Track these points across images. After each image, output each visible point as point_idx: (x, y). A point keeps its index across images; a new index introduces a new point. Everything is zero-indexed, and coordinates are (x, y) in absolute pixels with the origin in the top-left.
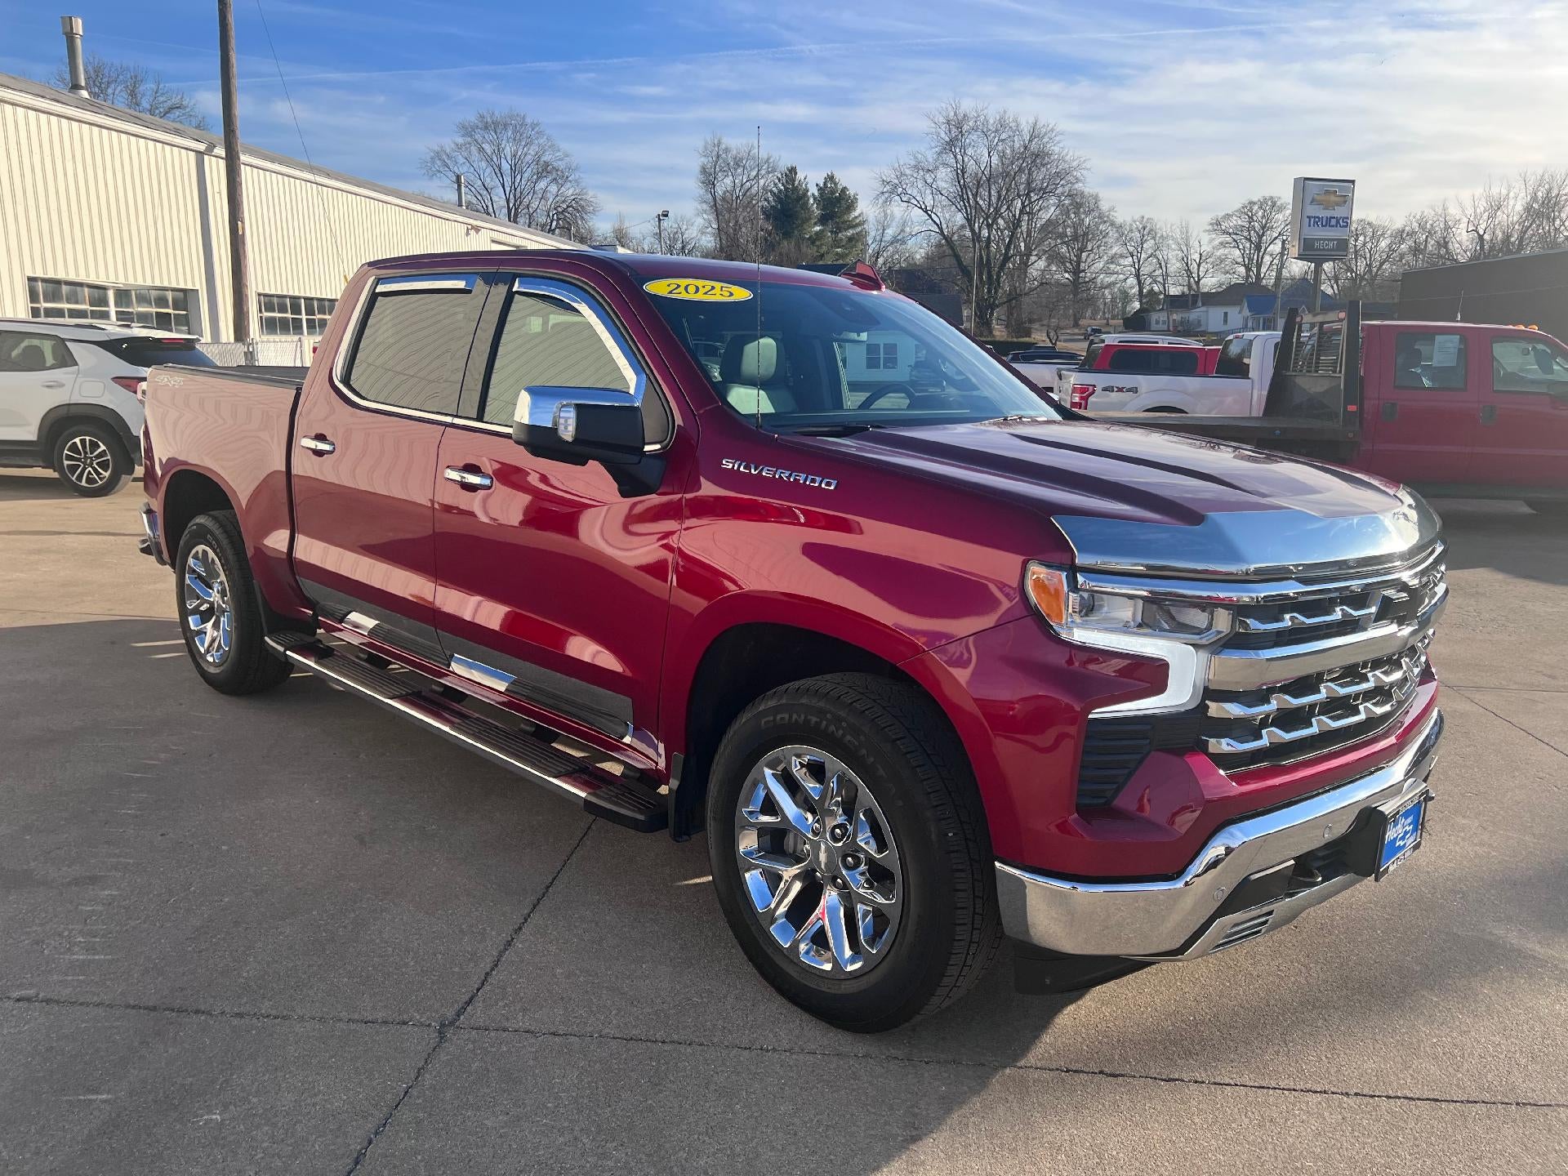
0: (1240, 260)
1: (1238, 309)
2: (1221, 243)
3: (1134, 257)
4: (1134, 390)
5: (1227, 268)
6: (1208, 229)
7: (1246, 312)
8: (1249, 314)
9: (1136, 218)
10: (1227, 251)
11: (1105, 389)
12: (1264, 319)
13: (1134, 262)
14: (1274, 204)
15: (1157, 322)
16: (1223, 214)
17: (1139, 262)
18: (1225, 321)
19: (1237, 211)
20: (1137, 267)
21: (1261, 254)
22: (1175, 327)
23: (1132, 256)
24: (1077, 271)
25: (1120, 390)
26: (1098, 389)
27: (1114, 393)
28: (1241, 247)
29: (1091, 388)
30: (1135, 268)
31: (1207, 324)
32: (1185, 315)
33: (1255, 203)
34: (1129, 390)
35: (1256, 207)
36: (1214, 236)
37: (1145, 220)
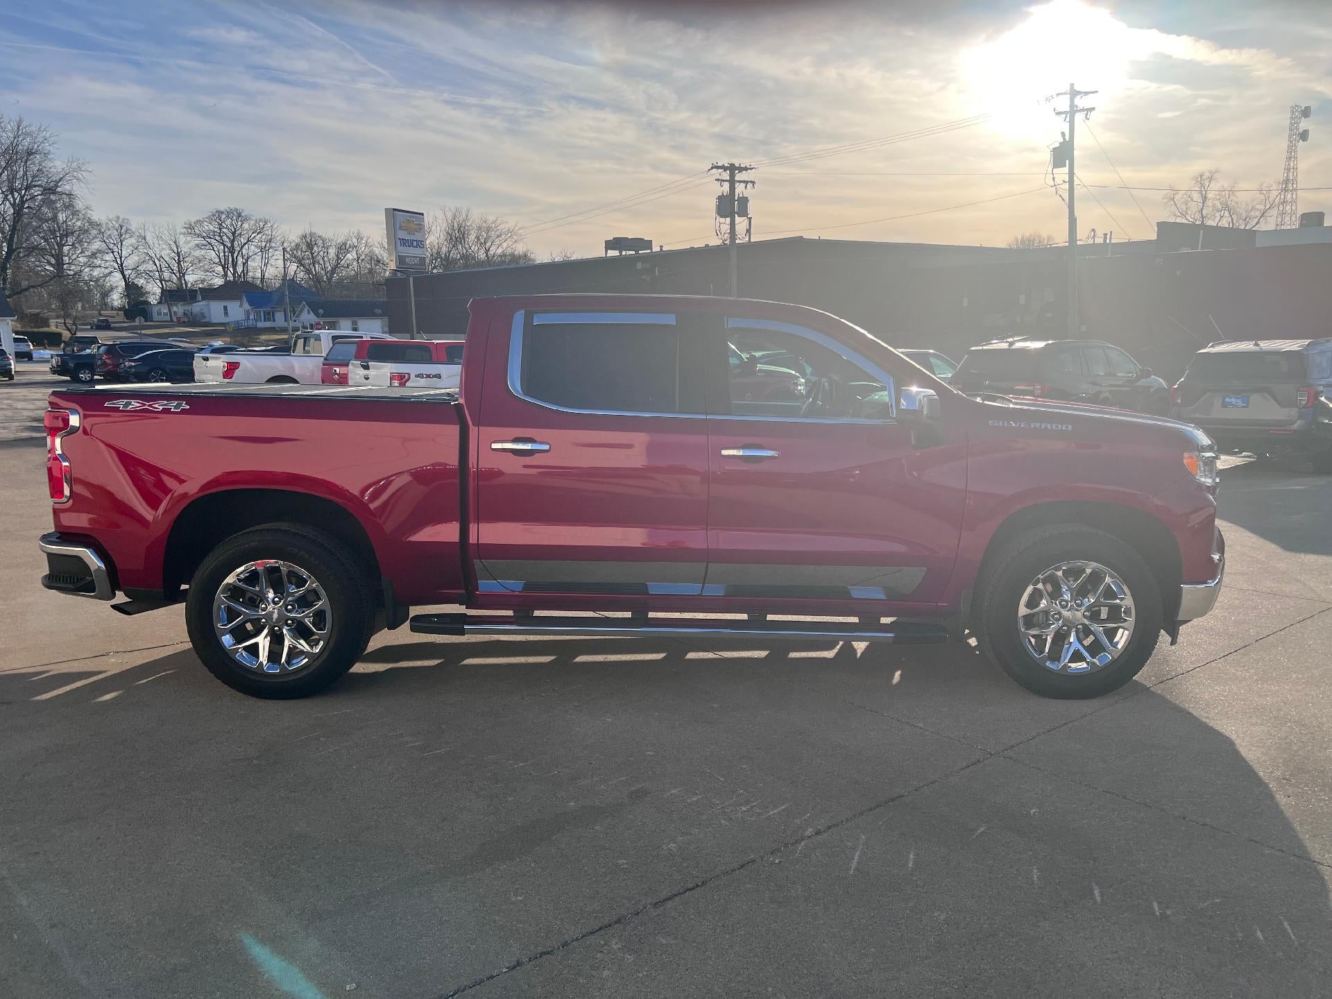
0: (217, 260)
1: (238, 303)
2: (197, 245)
3: (115, 253)
4: (438, 376)
5: (206, 267)
6: (182, 232)
7: (247, 306)
8: (250, 308)
9: (111, 217)
10: (203, 252)
11: (417, 376)
12: (264, 312)
13: (116, 258)
14: (239, 215)
15: (159, 314)
16: (195, 220)
17: (121, 258)
18: (226, 313)
19: (208, 218)
20: (119, 262)
21: (235, 255)
22: (179, 319)
23: (113, 252)
24: (59, 264)
25: (428, 376)
26: (412, 376)
27: (424, 379)
28: (215, 249)
29: (407, 376)
30: (117, 263)
31: (210, 314)
32: (188, 308)
33: (222, 213)
34: (435, 376)
35: (223, 216)
36: (189, 238)
37: (121, 220)
